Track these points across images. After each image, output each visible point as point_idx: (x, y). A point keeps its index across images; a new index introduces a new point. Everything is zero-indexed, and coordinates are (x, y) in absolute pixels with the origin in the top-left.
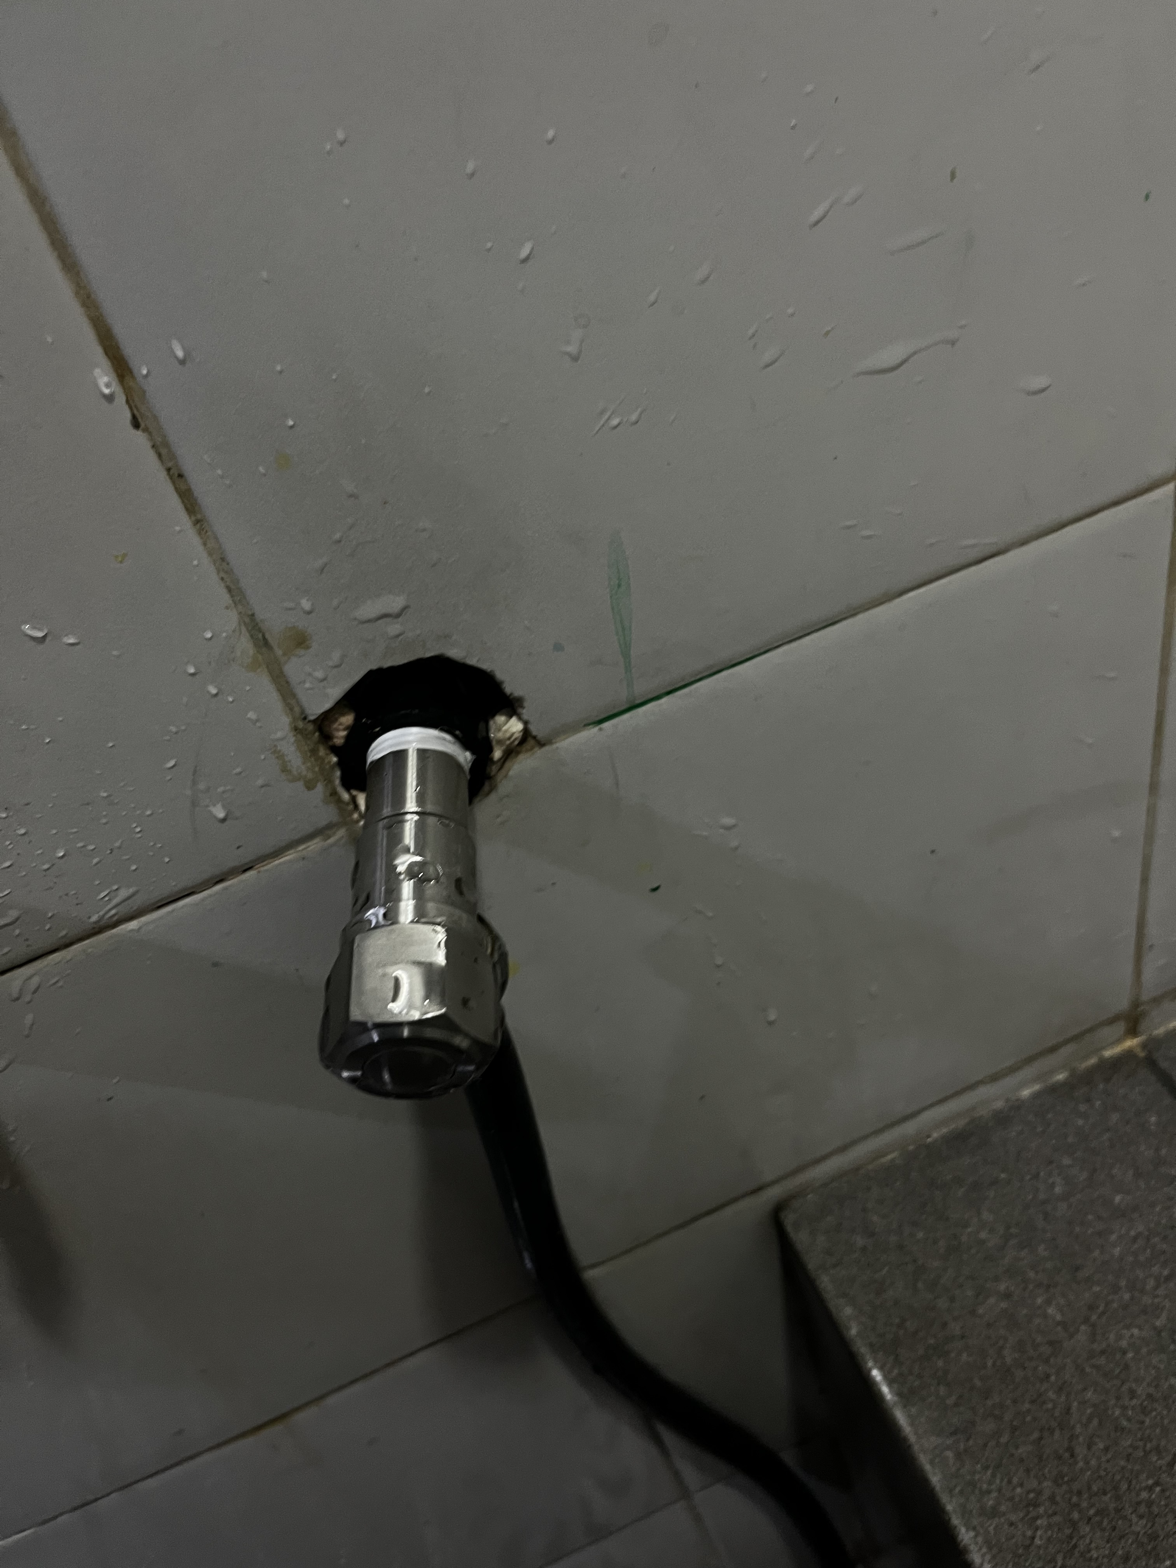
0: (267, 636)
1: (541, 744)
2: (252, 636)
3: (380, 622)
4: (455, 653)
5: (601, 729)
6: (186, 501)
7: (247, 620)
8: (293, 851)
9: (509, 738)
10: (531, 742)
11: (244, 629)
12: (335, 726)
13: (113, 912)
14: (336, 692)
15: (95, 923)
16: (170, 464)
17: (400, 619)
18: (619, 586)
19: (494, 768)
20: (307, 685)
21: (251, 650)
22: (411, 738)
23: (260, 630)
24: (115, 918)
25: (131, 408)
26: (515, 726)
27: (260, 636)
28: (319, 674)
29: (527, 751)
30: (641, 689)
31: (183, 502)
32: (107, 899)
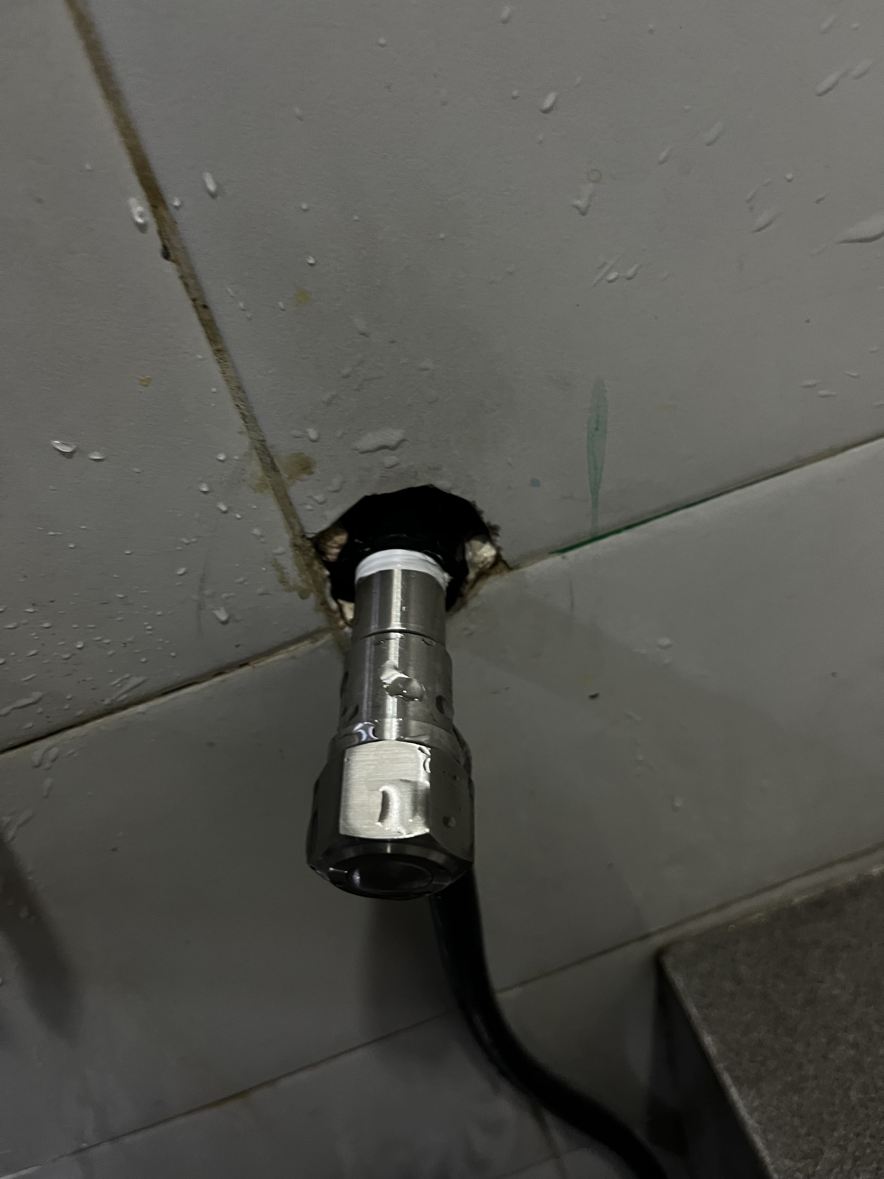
0: (276, 461)
1: (510, 569)
2: (261, 460)
3: (378, 453)
4: (443, 484)
5: (564, 558)
6: (209, 331)
7: (258, 445)
8: (284, 651)
9: (483, 562)
10: (501, 565)
11: (254, 453)
12: (330, 544)
13: (124, 697)
14: (333, 514)
15: (108, 705)
16: (196, 295)
17: (396, 452)
18: (597, 429)
19: (467, 587)
20: (309, 507)
21: (260, 473)
22: (396, 559)
23: (269, 455)
24: (126, 702)
25: (162, 239)
26: (487, 552)
27: (269, 460)
28: (319, 498)
29: (497, 573)
30: (604, 522)
31: (207, 333)
32: (119, 685)
